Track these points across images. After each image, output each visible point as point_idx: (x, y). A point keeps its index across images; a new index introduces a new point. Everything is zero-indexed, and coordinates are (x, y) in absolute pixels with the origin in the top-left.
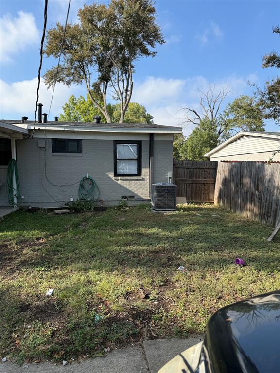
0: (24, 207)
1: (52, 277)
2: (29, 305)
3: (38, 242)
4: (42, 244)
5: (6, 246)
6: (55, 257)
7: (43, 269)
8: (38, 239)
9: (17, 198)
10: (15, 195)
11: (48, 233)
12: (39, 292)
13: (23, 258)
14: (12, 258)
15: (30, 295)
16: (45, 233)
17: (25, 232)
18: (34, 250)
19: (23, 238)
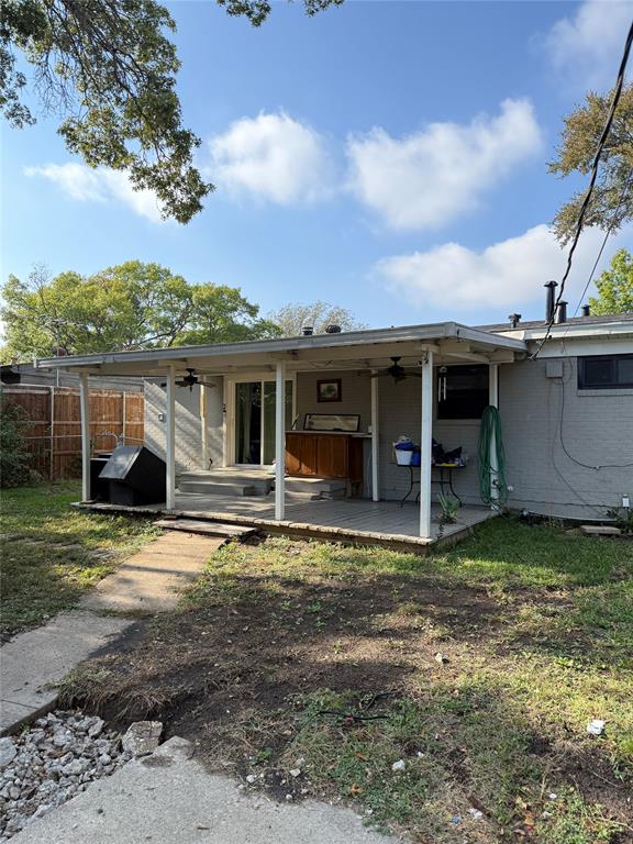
0: (513, 509)
1: (596, 689)
2: (547, 742)
3: (550, 595)
4: (560, 602)
5: (484, 591)
6: (598, 641)
7: (571, 663)
8: (551, 589)
9: (499, 488)
10: (494, 483)
11: (574, 579)
12: (570, 719)
13: (523, 626)
14: (498, 621)
15: (549, 719)
16: (565, 576)
17: (521, 567)
18: (544, 613)
19: (516, 580)
